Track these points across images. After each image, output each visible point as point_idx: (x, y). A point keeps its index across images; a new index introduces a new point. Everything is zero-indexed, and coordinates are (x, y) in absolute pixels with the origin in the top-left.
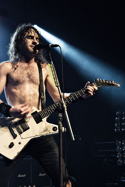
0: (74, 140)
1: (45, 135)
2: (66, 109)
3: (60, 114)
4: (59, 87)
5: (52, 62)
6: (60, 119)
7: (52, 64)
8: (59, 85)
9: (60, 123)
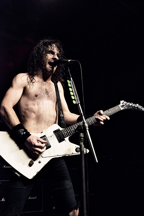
0: (97, 162)
1: (67, 155)
2: (87, 128)
3: (82, 134)
4: (79, 104)
5: (71, 78)
6: (81, 140)
7: (72, 80)
8: (79, 103)
9: (82, 143)
